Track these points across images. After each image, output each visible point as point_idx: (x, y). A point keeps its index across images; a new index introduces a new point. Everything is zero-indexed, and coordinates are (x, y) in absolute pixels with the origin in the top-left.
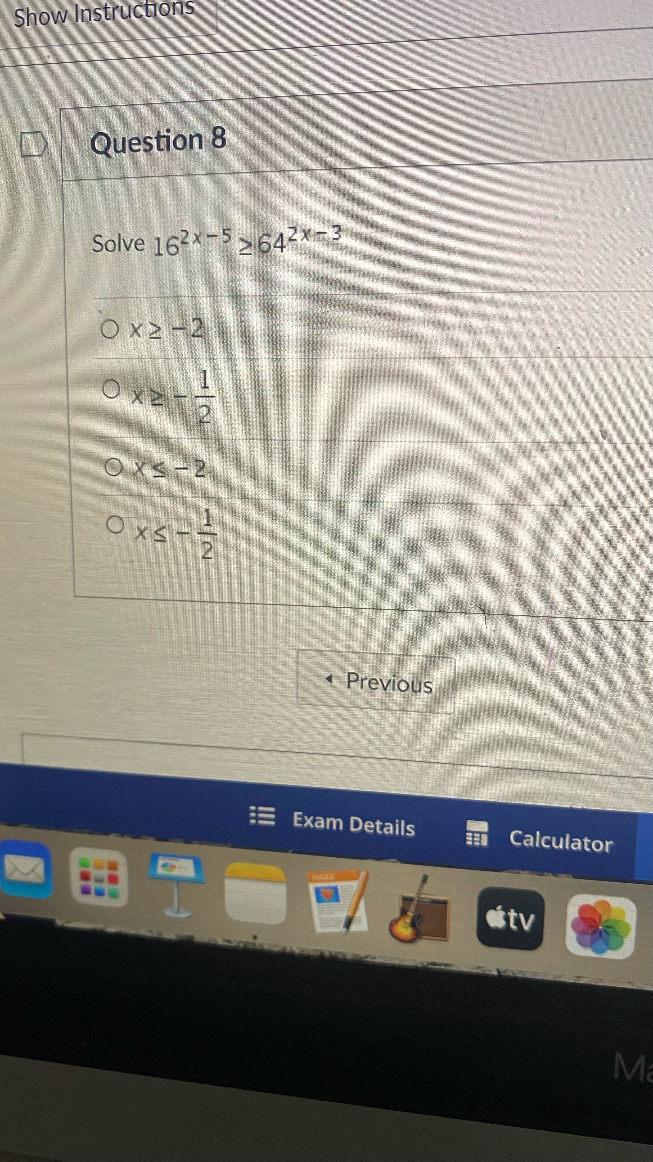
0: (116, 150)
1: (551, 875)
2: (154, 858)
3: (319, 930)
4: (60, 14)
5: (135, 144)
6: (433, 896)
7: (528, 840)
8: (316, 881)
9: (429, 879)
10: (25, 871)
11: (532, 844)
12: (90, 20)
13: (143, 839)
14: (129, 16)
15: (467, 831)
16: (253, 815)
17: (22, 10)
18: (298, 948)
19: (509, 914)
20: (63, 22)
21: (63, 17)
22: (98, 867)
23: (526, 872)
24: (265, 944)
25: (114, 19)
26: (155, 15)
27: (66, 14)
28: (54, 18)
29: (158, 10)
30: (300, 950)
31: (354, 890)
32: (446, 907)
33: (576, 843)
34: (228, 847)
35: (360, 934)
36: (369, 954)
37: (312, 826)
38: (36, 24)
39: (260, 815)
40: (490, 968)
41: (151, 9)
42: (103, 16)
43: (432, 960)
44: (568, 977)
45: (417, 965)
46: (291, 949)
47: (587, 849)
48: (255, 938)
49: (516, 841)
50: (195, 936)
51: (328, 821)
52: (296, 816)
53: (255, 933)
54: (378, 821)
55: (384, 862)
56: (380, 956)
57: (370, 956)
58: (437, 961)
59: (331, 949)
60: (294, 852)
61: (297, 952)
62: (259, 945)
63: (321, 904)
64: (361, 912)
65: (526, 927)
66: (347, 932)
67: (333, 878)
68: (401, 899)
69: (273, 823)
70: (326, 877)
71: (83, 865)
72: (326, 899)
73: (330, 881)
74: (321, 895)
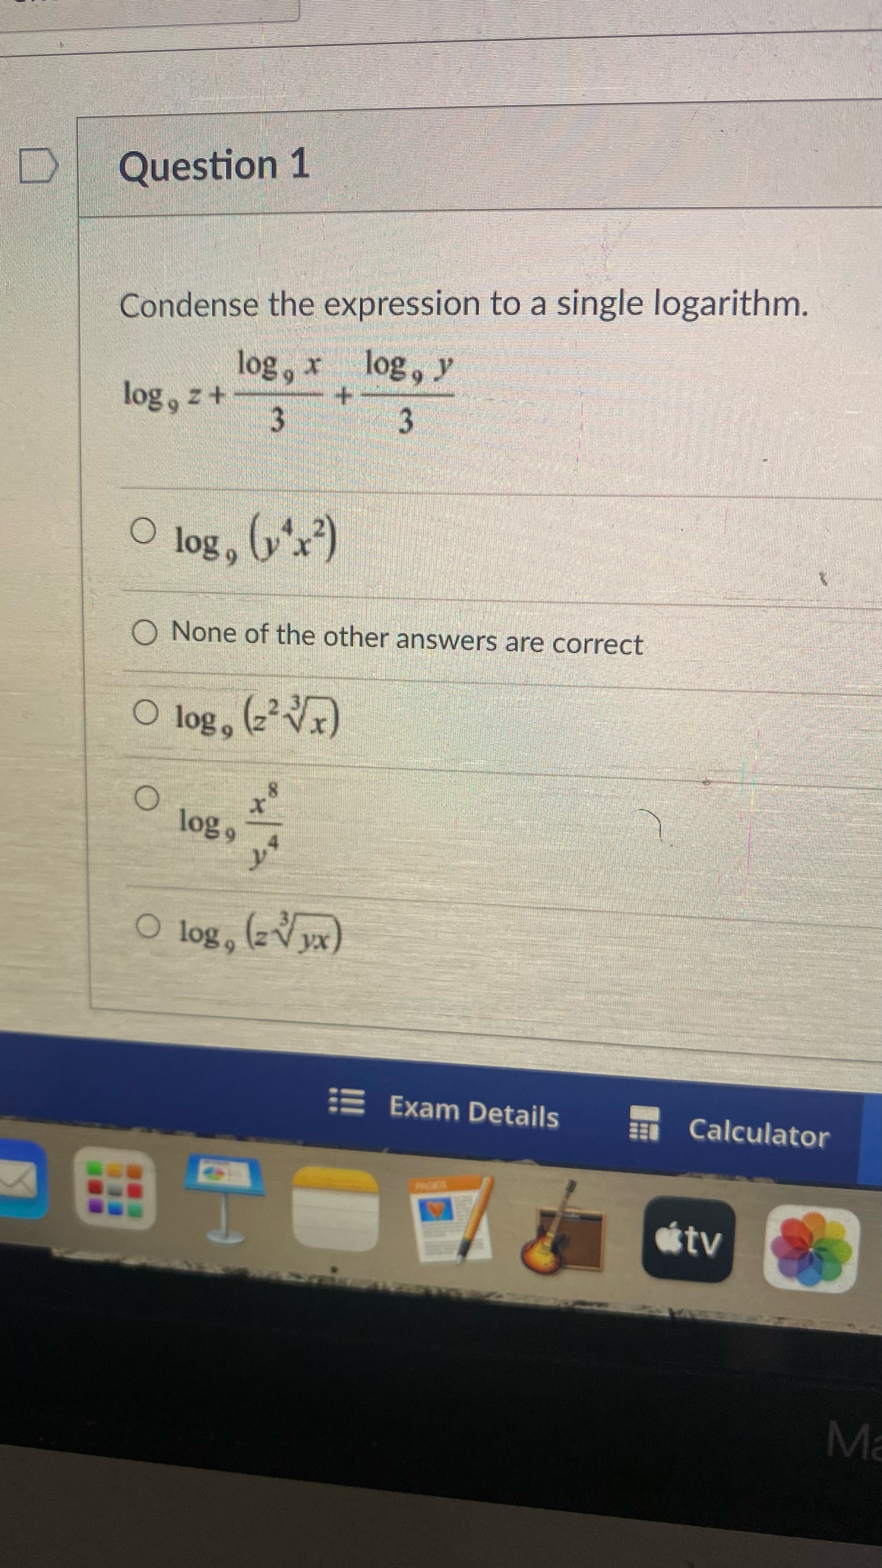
0: (154, 177)
1: (744, 1178)
2: (194, 1162)
3: (424, 1258)
5: (182, 169)
6: (583, 1209)
7: (714, 1131)
8: (420, 1191)
9: (578, 1188)
10: (10, 1181)
11: (719, 1137)
13: (179, 1135)
15: (631, 1121)
16: (333, 1100)
22: (114, 1174)
23: (711, 1176)
24: (348, 1279)
30: (398, 1286)
31: (473, 1202)
32: (601, 1225)
33: (779, 1136)
34: (300, 1145)
35: (478, 1263)
36: (492, 1290)
37: (416, 1115)
39: (343, 1100)
40: (660, 1308)
43: (581, 1298)
44: (766, 1318)
45: (559, 1304)
46: (385, 1286)
47: (794, 1143)
48: (334, 1270)
49: (698, 1133)
50: (250, 1270)
51: (439, 1107)
52: (395, 1101)
53: (334, 1264)
54: (508, 1107)
55: (516, 1163)
56: (508, 1294)
57: (495, 1293)
58: (588, 1299)
59: (439, 1285)
60: (391, 1151)
61: (392, 1289)
62: (339, 1280)
63: (428, 1223)
64: (483, 1234)
65: (710, 1251)
66: (463, 1261)
67: (445, 1186)
68: (539, 1214)
69: (361, 1111)
70: (435, 1185)
71: (93, 1171)
72: (434, 1216)
73: (441, 1190)
74: (427, 1211)
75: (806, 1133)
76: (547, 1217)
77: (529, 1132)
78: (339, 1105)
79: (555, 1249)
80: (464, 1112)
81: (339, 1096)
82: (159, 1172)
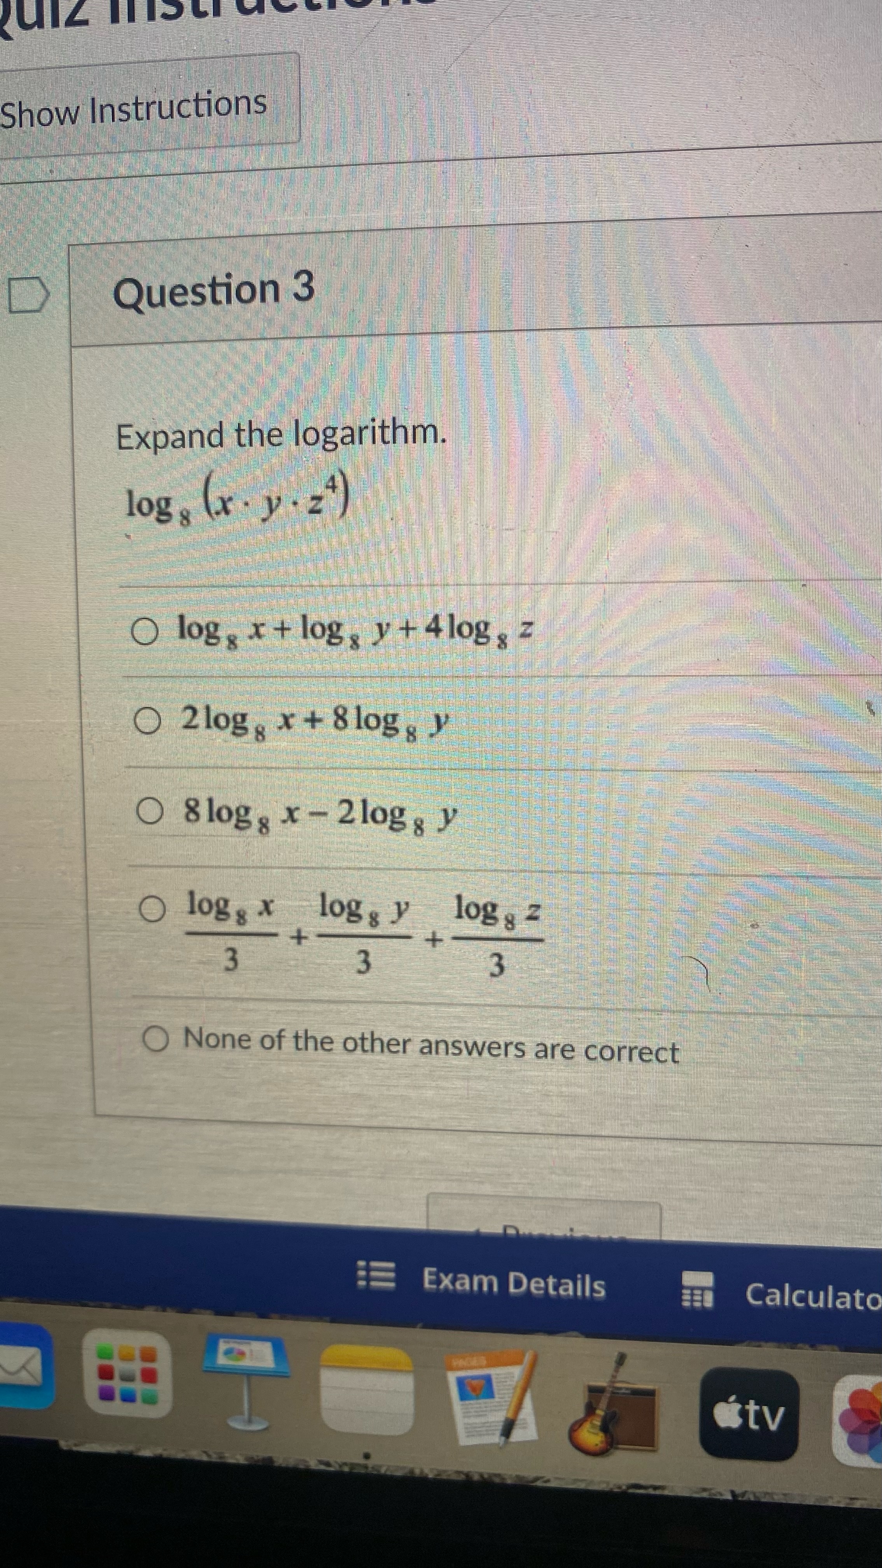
0: (150, 303)
1: (807, 1346)
2: (213, 1341)
3: (464, 1440)
4: (69, 111)
5: (179, 295)
6: (634, 1384)
7: (772, 1296)
8: (457, 1369)
9: (628, 1361)
10: (13, 1368)
11: (778, 1302)
12: (113, 120)
13: (195, 1313)
14: (172, 115)
15: (683, 1287)
16: (361, 1273)
17: (12, 105)
18: (432, 1470)
19: (747, 1407)
20: (73, 122)
21: (73, 115)
22: (127, 1358)
23: (769, 1344)
24: (381, 1466)
25: (148, 118)
26: (209, 114)
27: (77, 112)
28: (59, 117)
29: (213, 108)
30: (436, 1472)
31: (516, 1378)
32: (654, 1399)
33: (843, 1300)
34: (326, 1322)
35: (522, 1444)
36: (539, 1474)
37: (451, 1287)
38: (32, 125)
39: (373, 1274)
40: (721, 1490)
41: (203, 106)
42: (133, 114)
43: (633, 1481)
44: (836, 1499)
45: (612, 1489)
46: (422, 1471)
47: (859, 1307)
48: (367, 1456)
49: (755, 1297)
50: (275, 1459)
51: (476, 1279)
52: (428, 1274)
53: (366, 1450)
54: (551, 1277)
55: (561, 1336)
56: (557, 1478)
57: (542, 1478)
58: (642, 1482)
59: (482, 1470)
60: (426, 1326)
61: (431, 1476)
62: (373, 1468)
63: (467, 1402)
64: (527, 1412)
65: (773, 1427)
66: (506, 1442)
67: (485, 1362)
68: (586, 1390)
69: (392, 1285)
70: (474, 1362)
71: (103, 1354)
72: (473, 1394)
73: (481, 1367)
74: (467, 1390)
75: (871, 1296)
76: (595, 1392)
77: (574, 1302)
79: (605, 1428)
80: (503, 1284)
81: (368, 1269)
82: (176, 1353)
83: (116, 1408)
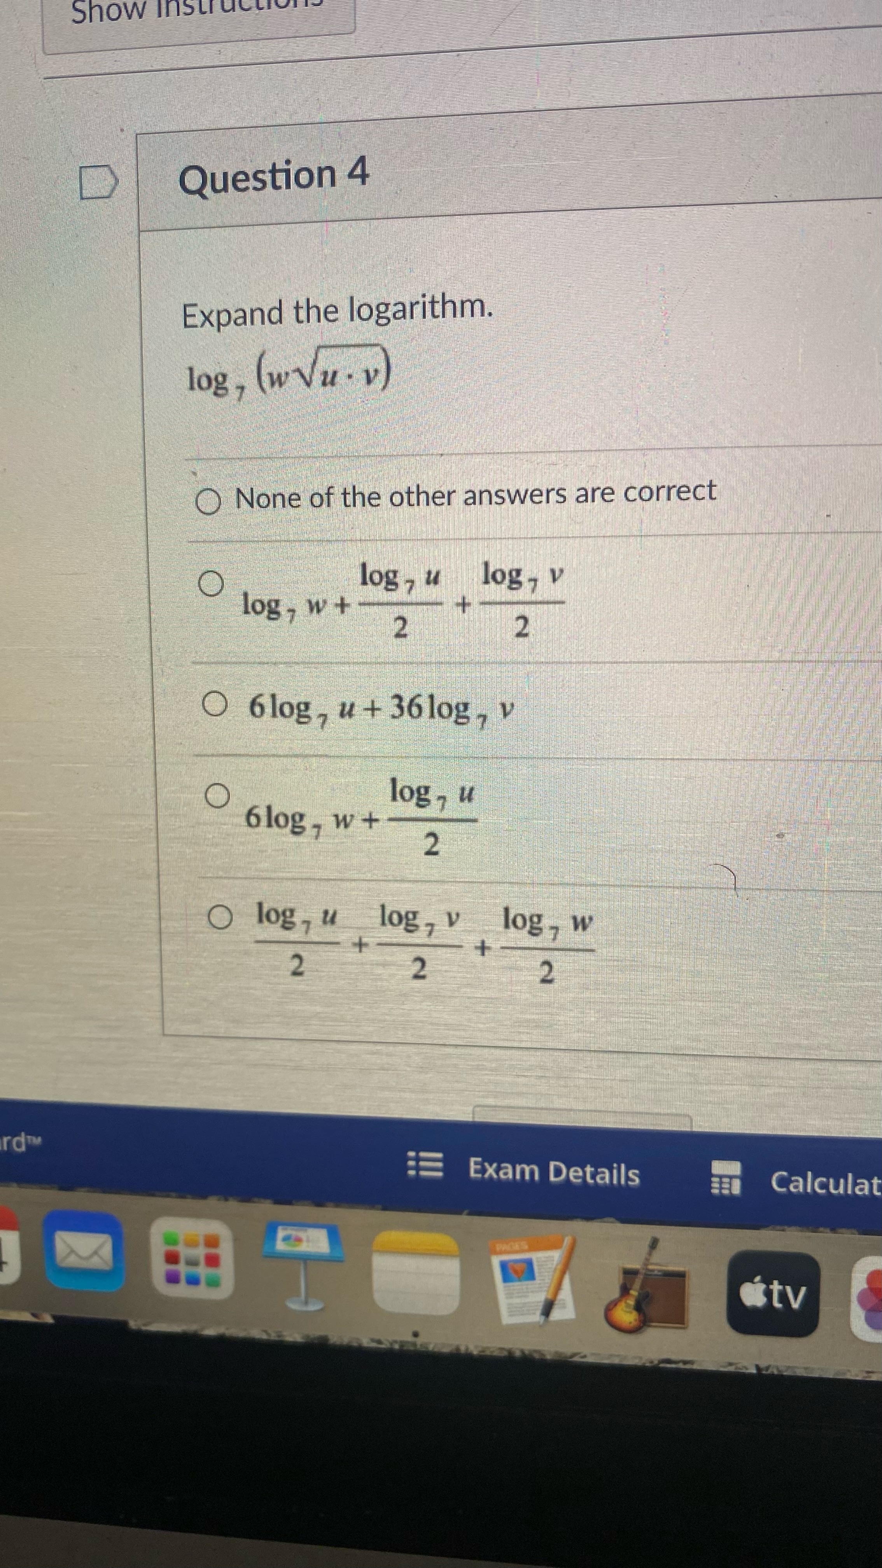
1: (828, 1230)
2: (272, 1229)
3: (506, 1319)
6: (666, 1266)
7: (795, 1184)
8: (501, 1253)
9: (661, 1245)
10: (85, 1254)
11: (801, 1189)
13: (254, 1202)
15: (713, 1176)
16: (411, 1163)
18: (476, 1347)
19: (771, 1287)
22: (190, 1243)
23: (794, 1228)
24: (430, 1343)
30: (480, 1349)
31: (555, 1263)
32: (684, 1281)
33: (862, 1186)
34: (378, 1209)
35: (561, 1323)
36: (576, 1351)
37: (495, 1176)
39: (422, 1163)
40: (746, 1365)
43: (666, 1356)
44: (854, 1372)
45: (644, 1364)
46: (467, 1349)
48: (416, 1335)
49: (780, 1185)
50: (330, 1337)
51: (518, 1168)
52: (473, 1164)
53: (416, 1329)
54: (589, 1166)
55: (597, 1222)
56: (593, 1354)
57: (579, 1354)
58: (673, 1357)
59: (522, 1347)
60: (470, 1214)
61: (475, 1353)
62: (421, 1345)
63: (510, 1284)
64: (566, 1293)
65: (795, 1305)
66: (547, 1321)
67: (526, 1247)
68: (621, 1272)
69: (440, 1174)
70: (516, 1247)
71: (169, 1241)
72: (513, 1276)
73: (522, 1251)
74: (508, 1272)
76: (629, 1274)
77: (611, 1190)
78: (418, 1168)
79: (638, 1307)
80: (545, 1172)
81: (417, 1159)
82: (237, 1240)
83: (181, 1290)
